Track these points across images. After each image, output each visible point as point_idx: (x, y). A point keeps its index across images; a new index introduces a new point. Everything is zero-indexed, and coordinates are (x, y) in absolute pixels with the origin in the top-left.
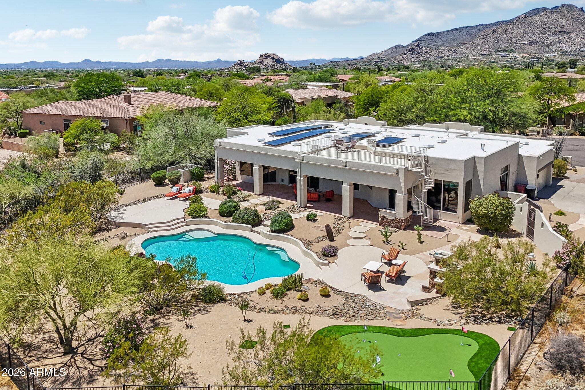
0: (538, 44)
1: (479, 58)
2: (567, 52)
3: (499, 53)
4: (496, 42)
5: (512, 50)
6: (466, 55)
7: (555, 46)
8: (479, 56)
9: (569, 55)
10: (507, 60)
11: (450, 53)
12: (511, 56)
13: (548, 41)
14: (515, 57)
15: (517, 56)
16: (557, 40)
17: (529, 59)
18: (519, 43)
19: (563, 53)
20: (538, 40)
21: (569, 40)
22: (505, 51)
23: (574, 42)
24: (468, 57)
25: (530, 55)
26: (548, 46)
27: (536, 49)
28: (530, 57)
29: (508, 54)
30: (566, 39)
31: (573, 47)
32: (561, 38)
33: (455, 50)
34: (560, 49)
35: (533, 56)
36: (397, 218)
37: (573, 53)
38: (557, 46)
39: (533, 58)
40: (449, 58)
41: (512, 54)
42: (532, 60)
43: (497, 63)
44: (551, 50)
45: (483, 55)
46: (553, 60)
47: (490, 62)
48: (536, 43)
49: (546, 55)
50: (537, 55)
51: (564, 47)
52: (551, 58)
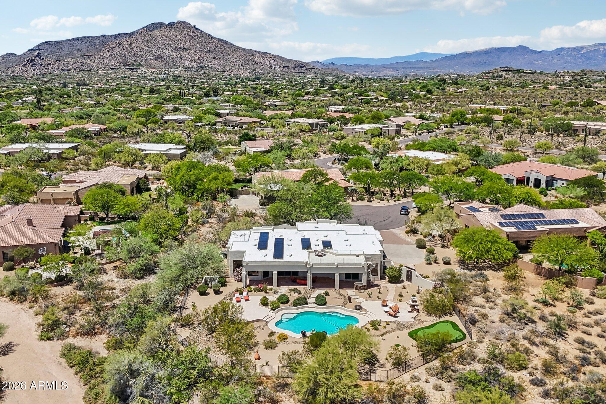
0: (163, 59)
1: (110, 72)
2: (189, 68)
3: (128, 67)
4: (123, 55)
5: (140, 65)
6: (95, 69)
7: (178, 62)
8: (109, 70)
9: (192, 71)
10: (138, 75)
11: (77, 65)
13: (171, 57)
15: (146, 71)
16: (179, 56)
17: (158, 74)
18: (145, 57)
19: (186, 68)
20: (162, 56)
21: (189, 57)
22: (133, 65)
23: (193, 58)
24: (97, 71)
25: (158, 70)
26: (172, 62)
27: (162, 64)
28: (158, 72)
29: (137, 69)
30: (187, 55)
31: (193, 64)
32: (182, 54)
33: (82, 62)
34: (183, 65)
35: (161, 72)
36: (364, 285)
37: (194, 69)
39: (161, 74)
40: (76, 71)
41: (141, 69)
43: (129, 78)
44: (175, 65)
45: (112, 69)
46: (179, 76)
47: (122, 77)
48: (161, 58)
49: (172, 70)
50: (164, 70)
51: (186, 63)
52: (177, 73)
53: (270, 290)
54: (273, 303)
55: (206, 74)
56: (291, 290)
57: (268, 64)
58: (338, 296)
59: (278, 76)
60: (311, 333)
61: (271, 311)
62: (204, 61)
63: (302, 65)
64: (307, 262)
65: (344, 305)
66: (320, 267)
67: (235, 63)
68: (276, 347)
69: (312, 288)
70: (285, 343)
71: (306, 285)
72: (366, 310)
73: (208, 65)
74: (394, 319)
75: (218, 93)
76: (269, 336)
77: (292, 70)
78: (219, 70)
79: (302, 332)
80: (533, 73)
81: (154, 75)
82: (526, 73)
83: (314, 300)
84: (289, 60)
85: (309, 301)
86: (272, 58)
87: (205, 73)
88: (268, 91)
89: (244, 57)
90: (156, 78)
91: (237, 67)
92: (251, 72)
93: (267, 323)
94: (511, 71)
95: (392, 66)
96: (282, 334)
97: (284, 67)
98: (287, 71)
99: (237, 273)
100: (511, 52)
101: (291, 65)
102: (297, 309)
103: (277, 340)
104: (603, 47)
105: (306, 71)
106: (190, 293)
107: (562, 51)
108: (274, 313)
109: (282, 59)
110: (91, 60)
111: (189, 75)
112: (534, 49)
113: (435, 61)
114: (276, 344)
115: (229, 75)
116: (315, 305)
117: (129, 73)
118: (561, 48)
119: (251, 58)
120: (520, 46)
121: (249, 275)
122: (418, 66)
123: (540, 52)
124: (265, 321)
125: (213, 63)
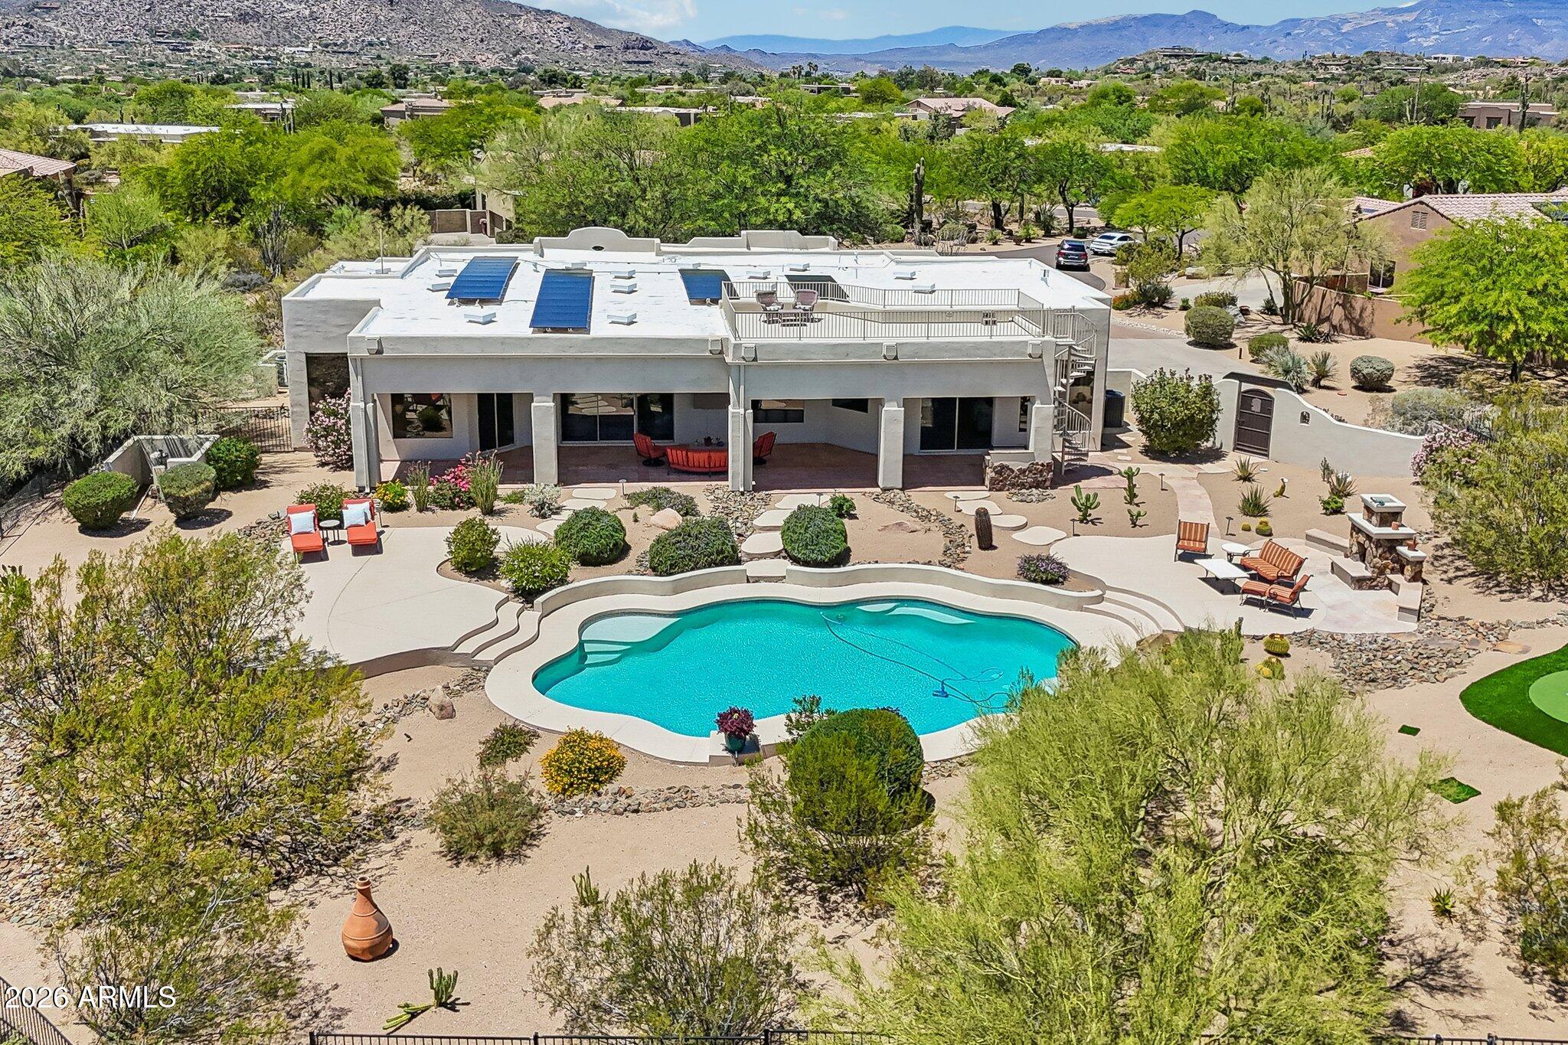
0: (262, 21)
1: (109, 52)
2: (336, 45)
3: (161, 40)
4: (148, 7)
5: (195, 34)
6: (66, 42)
7: (304, 28)
8: (105, 47)
9: (343, 53)
10: (189, 61)
11: (12, 32)
12: (196, 48)
13: (286, 14)
14: (209, 52)
15: (214, 50)
16: (307, 12)
17: (247, 58)
18: (210, 13)
19: (327, 46)
20: (260, 10)
21: (334, 15)
22: (177, 34)
23: (346, 19)
24: (71, 47)
25: (247, 50)
26: (286, 28)
27: (260, 33)
28: (249, 54)
29: (188, 44)
30: (329, 11)
31: (348, 34)
32: (315, 9)
33: (27, 25)
34: (318, 36)
35: (255, 53)
36: (1037, 464)
37: (349, 49)
38: (309, 29)
39: (257, 57)
40: (11, 47)
41: (198, 45)
42: (257, 61)
43: (163, 66)
44: (297, 37)
45: (115, 43)
46: (308, 65)
47: (143, 63)
48: (257, 17)
49: (288, 50)
50: (264, 49)
51: (327, 32)
52: (302, 58)
53: (517, 498)
54: (527, 553)
55: (383, 62)
56: (635, 499)
57: (554, 40)
58: (907, 518)
59: (581, 69)
60: (791, 727)
61: (515, 605)
62: (376, 26)
63: (645, 44)
64: (723, 341)
65: (954, 556)
66: (799, 367)
67: (464, 35)
68: (529, 838)
69: (756, 489)
70: (605, 802)
71: (721, 473)
72: (1093, 582)
73: (389, 39)
74: (1300, 625)
75: (406, 80)
76: (485, 760)
77: (620, 56)
78: (420, 52)
79: (723, 721)
80: (1244, 63)
81: (234, 61)
82: (1227, 61)
83: (775, 541)
84: (610, 30)
85: (747, 547)
86: (566, 24)
87: (379, 57)
88: (550, 78)
89: (490, 20)
90: (240, 67)
91: (470, 45)
92: (509, 59)
93: (477, 672)
94: (1189, 57)
95: (880, 59)
96: (576, 740)
97: (596, 47)
98: (605, 57)
99: (329, 421)
100: (1174, 26)
101: (616, 44)
102: (678, 588)
103: (540, 786)
104: (1392, 18)
105: (655, 59)
106: (24, 524)
107: (1295, 27)
108: (531, 616)
109: (592, 27)
110: (56, 18)
111: (335, 63)
112: (1229, 20)
113: (986, 47)
114: (536, 812)
115: (448, 65)
116: (784, 566)
117: (162, 53)
118: (1293, 20)
119: (507, 22)
120: (1194, 12)
121: (400, 428)
122: (945, 58)
123: (1244, 28)
124: (468, 659)
125: (402, 32)
